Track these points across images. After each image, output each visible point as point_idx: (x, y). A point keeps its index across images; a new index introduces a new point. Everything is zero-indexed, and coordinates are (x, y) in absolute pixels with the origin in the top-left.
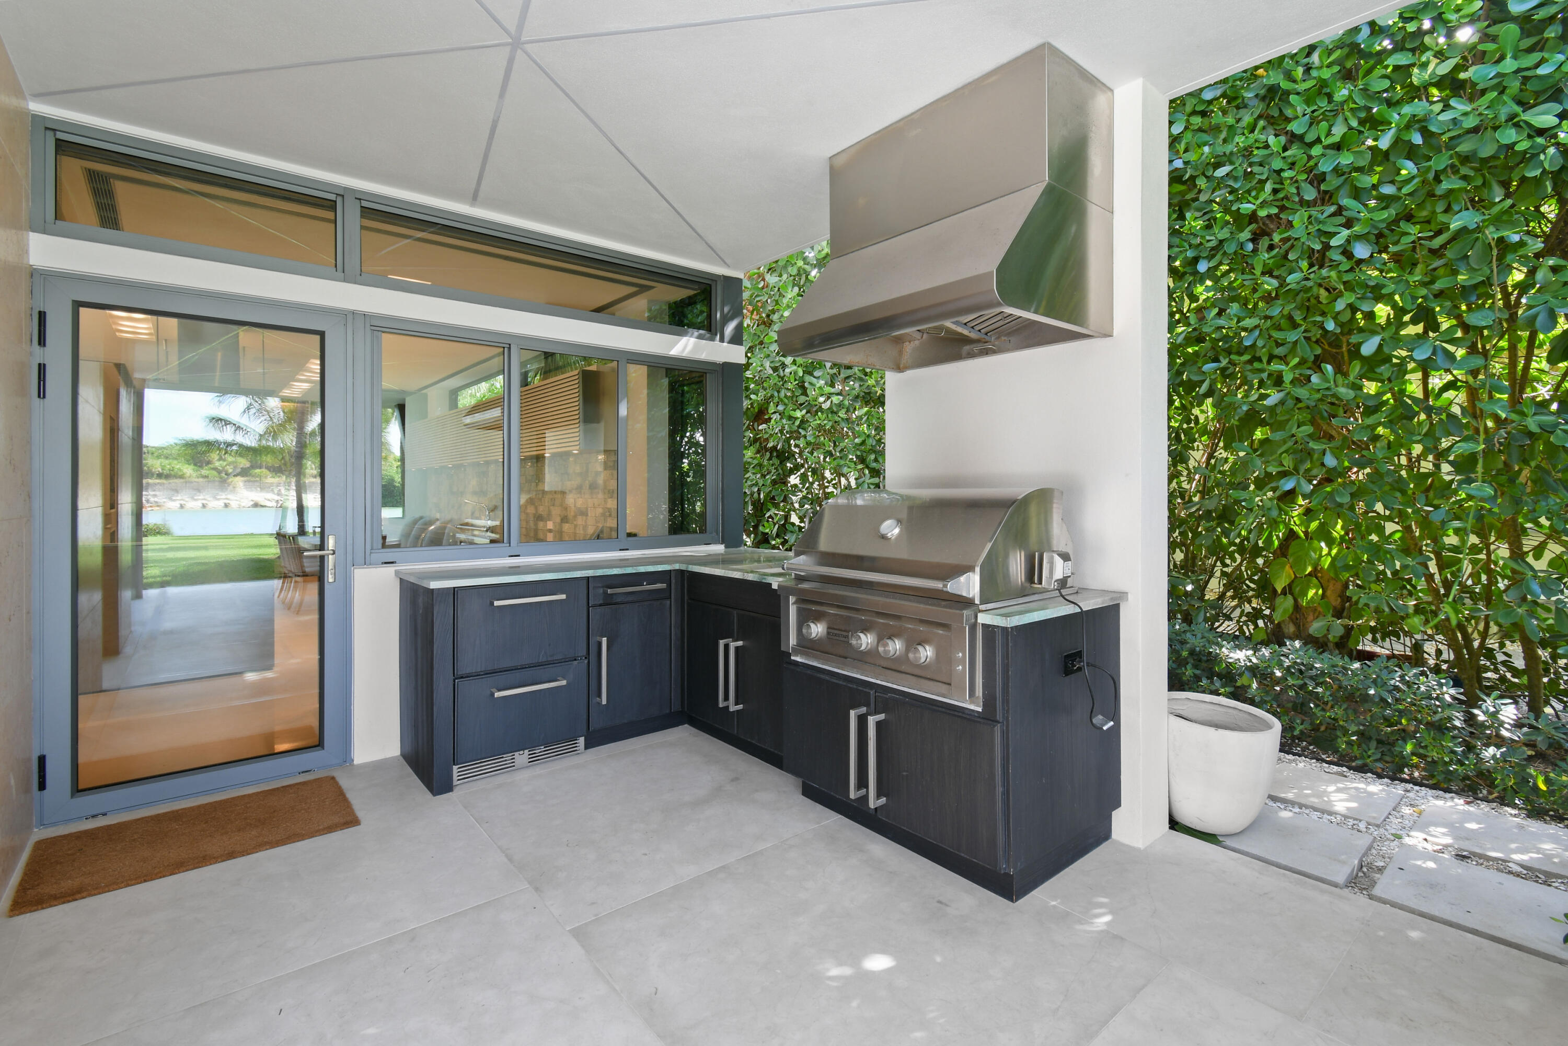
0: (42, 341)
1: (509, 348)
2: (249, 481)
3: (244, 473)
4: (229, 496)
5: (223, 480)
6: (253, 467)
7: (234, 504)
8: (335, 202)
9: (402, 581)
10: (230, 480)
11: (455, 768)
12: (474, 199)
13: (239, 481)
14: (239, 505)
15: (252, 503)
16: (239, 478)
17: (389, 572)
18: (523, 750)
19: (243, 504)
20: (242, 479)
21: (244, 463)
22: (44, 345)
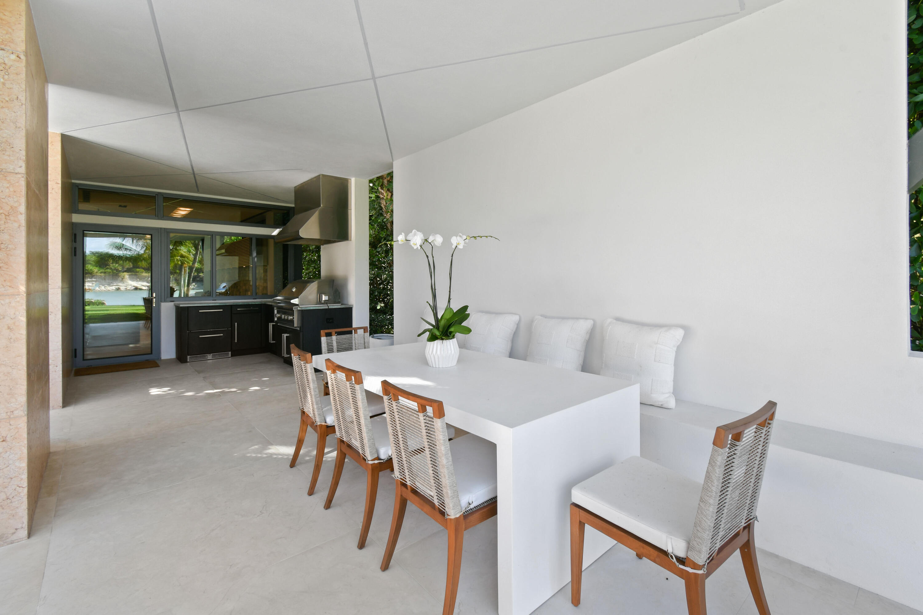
0: (75, 242)
1: (212, 236)
2: (132, 275)
3: (128, 270)
4: (118, 284)
5: (115, 275)
6: (134, 267)
7: (122, 288)
8: (155, 196)
9: (176, 306)
10: (120, 274)
11: (188, 357)
12: (198, 191)
13: (126, 275)
14: (126, 289)
15: (134, 288)
16: (125, 274)
17: (172, 303)
18: (210, 354)
19: (128, 288)
20: (128, 273)
21: (129, 265)
22: (76, 242)
